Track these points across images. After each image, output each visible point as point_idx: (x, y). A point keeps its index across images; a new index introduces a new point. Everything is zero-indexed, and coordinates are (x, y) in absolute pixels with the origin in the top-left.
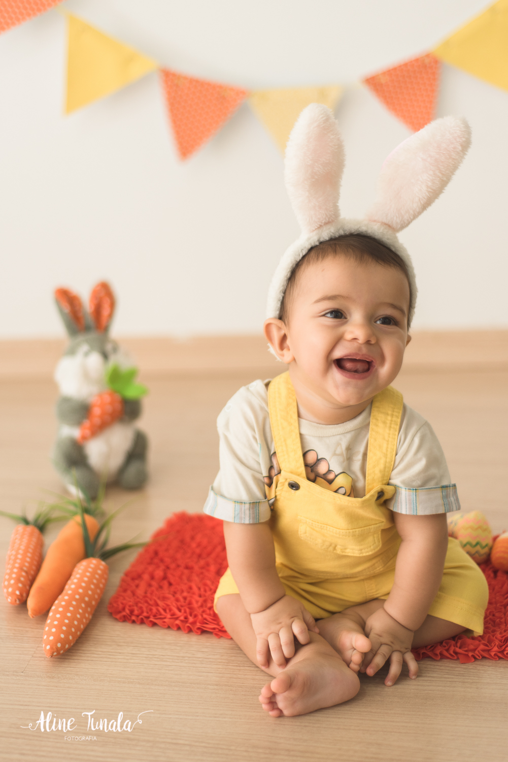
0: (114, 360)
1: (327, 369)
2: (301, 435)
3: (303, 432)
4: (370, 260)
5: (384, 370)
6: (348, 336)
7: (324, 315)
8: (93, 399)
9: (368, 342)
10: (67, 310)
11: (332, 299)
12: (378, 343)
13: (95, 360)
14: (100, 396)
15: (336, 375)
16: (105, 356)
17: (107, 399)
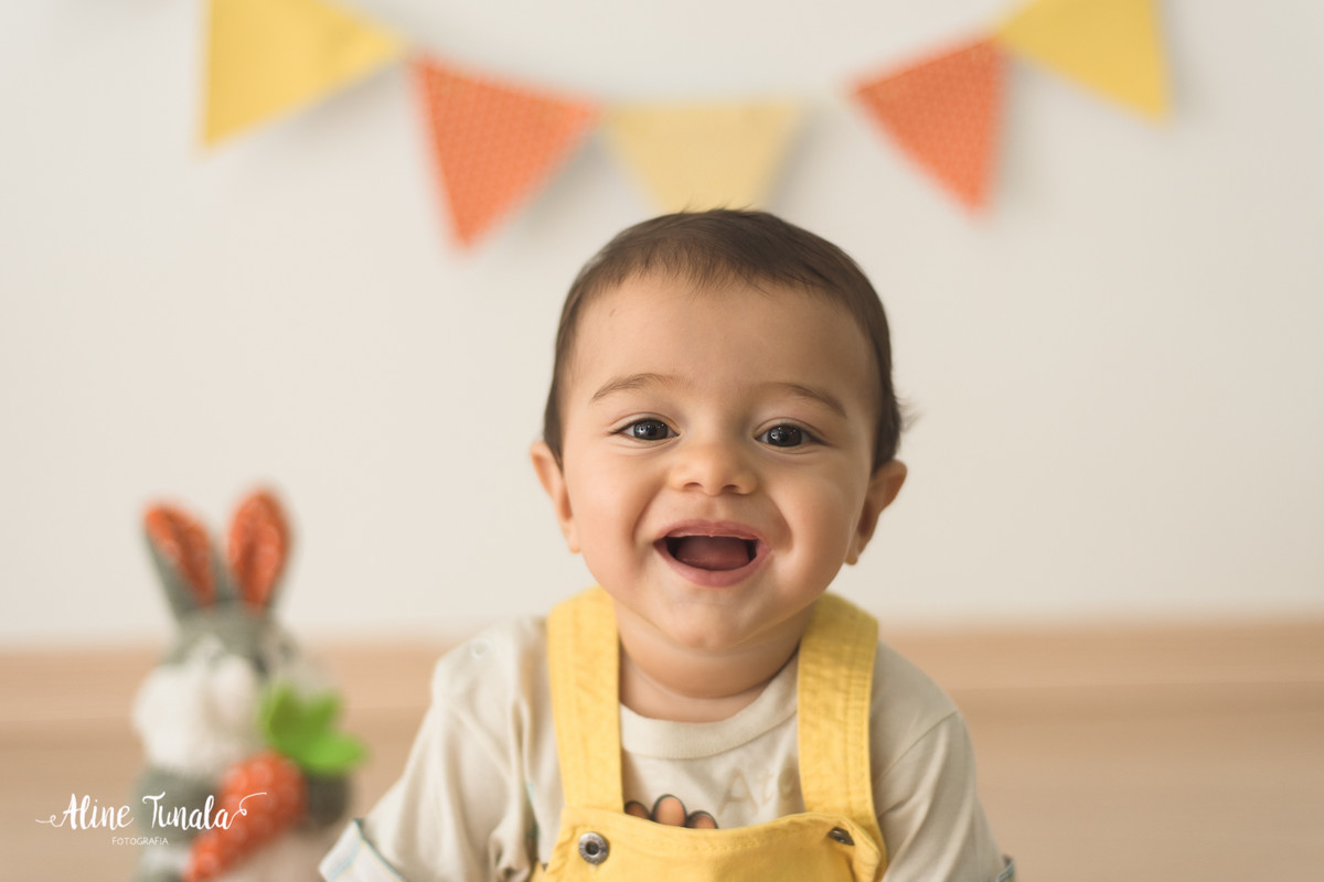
0: (281, 678)
1: (638, 562)
2: (625, 758)
3: (630, 747)
4: (732, 275)
5: (788, 565)
6: (678, 479)
7: (620, 432)
8: (231, 776)
9: (728, 490)
10: (173, 557)
11: (635, 386)
12: (759, 490)
13: (233, 678)
14: (246, 766)
15: (668, 576)
16: (260, 666)
17: (263, 771)
